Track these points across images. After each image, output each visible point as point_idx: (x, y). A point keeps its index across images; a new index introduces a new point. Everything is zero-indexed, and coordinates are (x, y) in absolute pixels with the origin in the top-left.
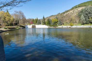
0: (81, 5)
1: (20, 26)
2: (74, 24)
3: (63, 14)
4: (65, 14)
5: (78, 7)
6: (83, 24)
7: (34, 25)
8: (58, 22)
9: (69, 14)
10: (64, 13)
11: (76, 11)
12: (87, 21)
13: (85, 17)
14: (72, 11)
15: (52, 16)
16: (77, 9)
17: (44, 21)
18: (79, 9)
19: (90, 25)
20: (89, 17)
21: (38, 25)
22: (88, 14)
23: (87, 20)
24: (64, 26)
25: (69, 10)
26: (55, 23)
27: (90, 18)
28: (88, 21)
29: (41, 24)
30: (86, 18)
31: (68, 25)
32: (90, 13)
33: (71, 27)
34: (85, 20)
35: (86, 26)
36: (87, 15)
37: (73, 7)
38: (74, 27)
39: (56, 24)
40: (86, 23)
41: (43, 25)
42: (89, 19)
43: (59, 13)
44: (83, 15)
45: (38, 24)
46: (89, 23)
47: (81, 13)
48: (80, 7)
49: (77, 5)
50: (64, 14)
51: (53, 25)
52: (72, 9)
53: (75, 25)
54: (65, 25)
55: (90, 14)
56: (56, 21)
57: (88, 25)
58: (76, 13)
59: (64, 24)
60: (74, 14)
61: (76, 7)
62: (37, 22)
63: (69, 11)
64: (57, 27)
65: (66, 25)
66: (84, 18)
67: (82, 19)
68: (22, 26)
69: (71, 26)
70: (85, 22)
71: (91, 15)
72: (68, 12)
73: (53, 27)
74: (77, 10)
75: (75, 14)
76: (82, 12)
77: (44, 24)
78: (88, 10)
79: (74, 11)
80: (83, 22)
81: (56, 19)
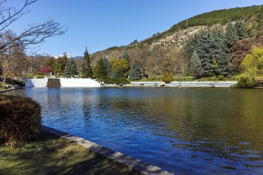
0: (197, 20)
1: (9, 81)
2: (174, 77)
3: (146, 44)
4: (154, 44)
5: (189, 26)
6: (198, 77)
7: (53, 77)
8: (130, 68)
9: (162, 45)
10: (149, 41)
11: (184, 37)
12: (207, 69)
13: (201, 57)
14: (171, 36)
15: (113, 49)
16: (185, 31)
17: (87, 67)
18: (191, 33)
19: (214, 80)
20: (211, 58)
21: (69, 79)
22: (211, 50)
23: (208, 65)
24: (148, 84)
25: (165, 33)
26: (122, 74)
27: (215, 61)
28: (210, 69)
29: (77, 74)
30: (205, 61)
31: (158, 80)
32: (213, 47)
33: (167, 85)
34: (203, 66)
36: (207, 52)
37: (175, 26)
38: (174, 84)
39: (125, 75)
40: (206, 76)
41: (83, 77)
42: (211, 62)
43: (135, 41)
44: (198, 52)
45: (68, 75)
46: (212, 76)
47: (192, 47)
48: (193, 26)
49: (185, 21)
50: (150, 43)
51: (114, 80)
52: (174, 29)
53: (178, 80)
54: (149, 80)
55: (215, 50)
56: (125, 66)
57: (209, 80)
58: (183, 44)
59: (147, 76)
60: (178, 46)
61: (183, 25)
62: (63, 69)
63: (165, 38)
64: (128, 85)
65: (153, 80)
66: (199, 61)
67: (195, 62)
69: (167, 82)
70: (202, 71)
71: (216, 53)
72: (162, 40)
73: (114, 85)
74: (186, 33)
75: (181, 47)
76: (194, 41)
77: (89, 74)
78: (208, 40)
79: (177, 37)
80: (196, 72)
81: (124, 60)
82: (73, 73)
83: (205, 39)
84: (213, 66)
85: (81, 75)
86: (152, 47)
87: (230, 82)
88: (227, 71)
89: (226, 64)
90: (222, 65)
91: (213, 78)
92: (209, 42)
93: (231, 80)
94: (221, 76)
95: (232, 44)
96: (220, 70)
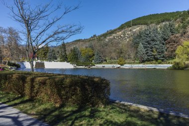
0: (138, 21)
1: (9, 64)
2: (126, 61)
3: (102, 38)
4: (108, 38)
5: (133, 25)
6: (143, 62)
7: (39, 61)
8: (94, 55)
9: (114, 38)
10: (105, 35)
11: (130, 33)
12: (149, 56)
13: (145, 47)
14: (121, 32)
15: (79, 41)
16: (130, 28)
17: (63, 54)
18: (134, 30)
19: (155, 63)
20: (152, 48)
21: (50, 63)
22: (151, 42)
23: (150, 53)
24: (107, 66)
25: (115, 30)
26: (89, 59)
27: (155, 50)
28: (151, 56)
29: (56, 59)
30: (148, 50)
31: (115, 63)
32: (153, 40)
33: (122, 67)
34: (147, 54)
35: (148, 65)
36: (149, 44)
37: (122, 25)
38: (127, 66)
39: (91, 59)
40: (148, 61)
41: (61, 61)
42: (152, 51)
43: (94, 36)
44: (142, 44)
45: (50, 60)
46: (153, 60)
47: (137, 40)
48: (136, 25)
49: (130, 22)
50: (105, 37)
51: (83, 63)
52: (122, 28)
53: (129, 63)
54: (108, 63)
55: (155, 43)
56: (90, 53)
57: (151, 64)
58: (129, 37)
59: (106, 60)
60: (126, 39)
61: (128, 25)
62: (45, 55)
63: (116, 33)
64: (94, 67)
65: (111, 63)
66: (144, 50)
67: (141, 50)
68: (14, 65)
69: (121, 65)
70: (146, 57)
71: (155, 45)
72: (114, 35)
73: (84, 67)
74: (131, 30)
75: (128, 40)
76: (139, 36)
78: (150, 35)
79: (124, 33)
80: (142, 58)
81: (90, 49)
82: (53, 58)
83: (148, 35)
84: (153, 53)
85: (59, 60)
86: (107, 40)
87: (166, 65)
88: (163, 57)
89: (163, 52)
90: (160, 53)
91: (154, 62)
92: (150, 37)
93: (167, 63)
94: (159, 61)
95: (166, 38)
96: (159, 56)
